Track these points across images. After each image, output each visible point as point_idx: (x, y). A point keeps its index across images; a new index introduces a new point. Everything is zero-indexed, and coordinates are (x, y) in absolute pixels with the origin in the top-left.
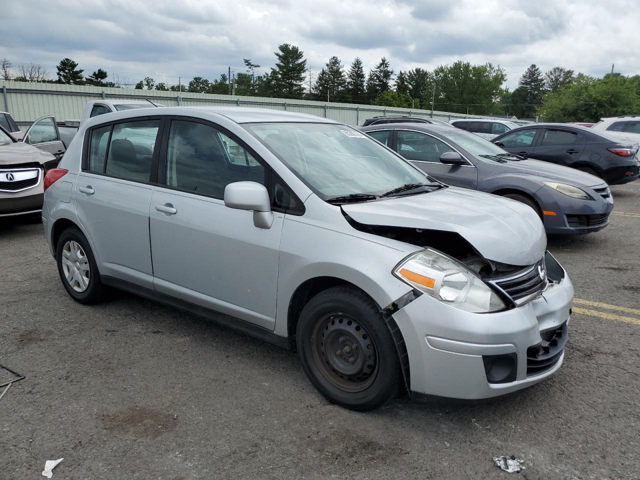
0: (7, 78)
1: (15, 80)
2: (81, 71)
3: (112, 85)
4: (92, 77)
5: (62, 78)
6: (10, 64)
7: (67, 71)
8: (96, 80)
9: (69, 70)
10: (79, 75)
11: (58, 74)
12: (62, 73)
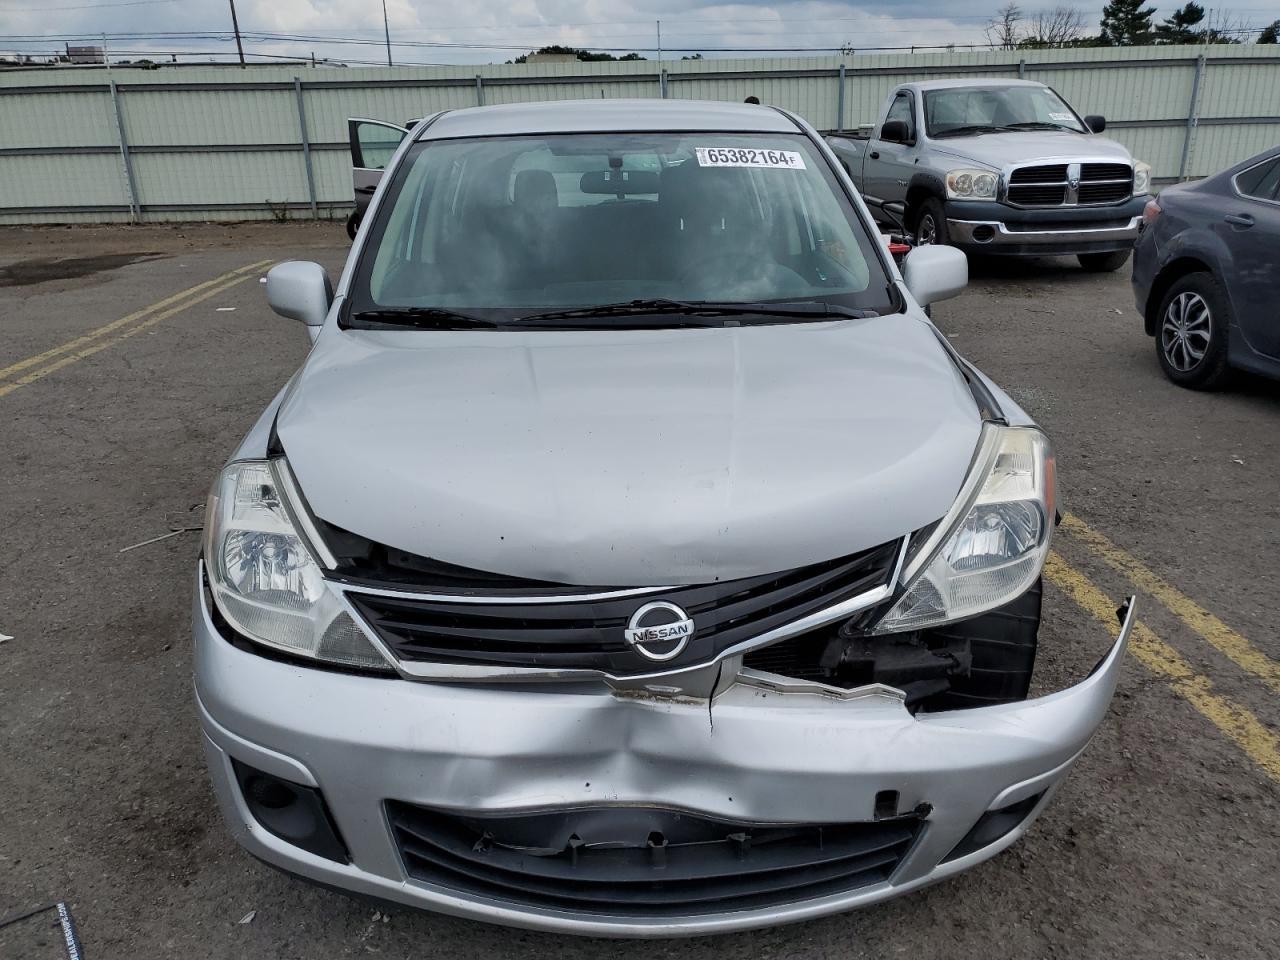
0: (1008, 43)
1: (1021, 46)
2: (1151, 11)
3: (1214, 37)
4: (1169, 22)
5: (1109, 31)
6: (1018, 13)
7: (1121, 15)
8: (1178, 28)
9: (1127, 13)
10: (1144, 21)
11: (1104, 24)
12: (1111, 21)
